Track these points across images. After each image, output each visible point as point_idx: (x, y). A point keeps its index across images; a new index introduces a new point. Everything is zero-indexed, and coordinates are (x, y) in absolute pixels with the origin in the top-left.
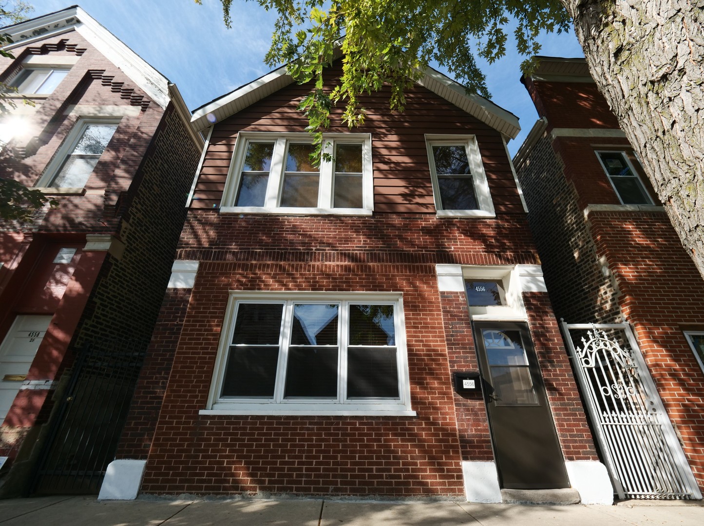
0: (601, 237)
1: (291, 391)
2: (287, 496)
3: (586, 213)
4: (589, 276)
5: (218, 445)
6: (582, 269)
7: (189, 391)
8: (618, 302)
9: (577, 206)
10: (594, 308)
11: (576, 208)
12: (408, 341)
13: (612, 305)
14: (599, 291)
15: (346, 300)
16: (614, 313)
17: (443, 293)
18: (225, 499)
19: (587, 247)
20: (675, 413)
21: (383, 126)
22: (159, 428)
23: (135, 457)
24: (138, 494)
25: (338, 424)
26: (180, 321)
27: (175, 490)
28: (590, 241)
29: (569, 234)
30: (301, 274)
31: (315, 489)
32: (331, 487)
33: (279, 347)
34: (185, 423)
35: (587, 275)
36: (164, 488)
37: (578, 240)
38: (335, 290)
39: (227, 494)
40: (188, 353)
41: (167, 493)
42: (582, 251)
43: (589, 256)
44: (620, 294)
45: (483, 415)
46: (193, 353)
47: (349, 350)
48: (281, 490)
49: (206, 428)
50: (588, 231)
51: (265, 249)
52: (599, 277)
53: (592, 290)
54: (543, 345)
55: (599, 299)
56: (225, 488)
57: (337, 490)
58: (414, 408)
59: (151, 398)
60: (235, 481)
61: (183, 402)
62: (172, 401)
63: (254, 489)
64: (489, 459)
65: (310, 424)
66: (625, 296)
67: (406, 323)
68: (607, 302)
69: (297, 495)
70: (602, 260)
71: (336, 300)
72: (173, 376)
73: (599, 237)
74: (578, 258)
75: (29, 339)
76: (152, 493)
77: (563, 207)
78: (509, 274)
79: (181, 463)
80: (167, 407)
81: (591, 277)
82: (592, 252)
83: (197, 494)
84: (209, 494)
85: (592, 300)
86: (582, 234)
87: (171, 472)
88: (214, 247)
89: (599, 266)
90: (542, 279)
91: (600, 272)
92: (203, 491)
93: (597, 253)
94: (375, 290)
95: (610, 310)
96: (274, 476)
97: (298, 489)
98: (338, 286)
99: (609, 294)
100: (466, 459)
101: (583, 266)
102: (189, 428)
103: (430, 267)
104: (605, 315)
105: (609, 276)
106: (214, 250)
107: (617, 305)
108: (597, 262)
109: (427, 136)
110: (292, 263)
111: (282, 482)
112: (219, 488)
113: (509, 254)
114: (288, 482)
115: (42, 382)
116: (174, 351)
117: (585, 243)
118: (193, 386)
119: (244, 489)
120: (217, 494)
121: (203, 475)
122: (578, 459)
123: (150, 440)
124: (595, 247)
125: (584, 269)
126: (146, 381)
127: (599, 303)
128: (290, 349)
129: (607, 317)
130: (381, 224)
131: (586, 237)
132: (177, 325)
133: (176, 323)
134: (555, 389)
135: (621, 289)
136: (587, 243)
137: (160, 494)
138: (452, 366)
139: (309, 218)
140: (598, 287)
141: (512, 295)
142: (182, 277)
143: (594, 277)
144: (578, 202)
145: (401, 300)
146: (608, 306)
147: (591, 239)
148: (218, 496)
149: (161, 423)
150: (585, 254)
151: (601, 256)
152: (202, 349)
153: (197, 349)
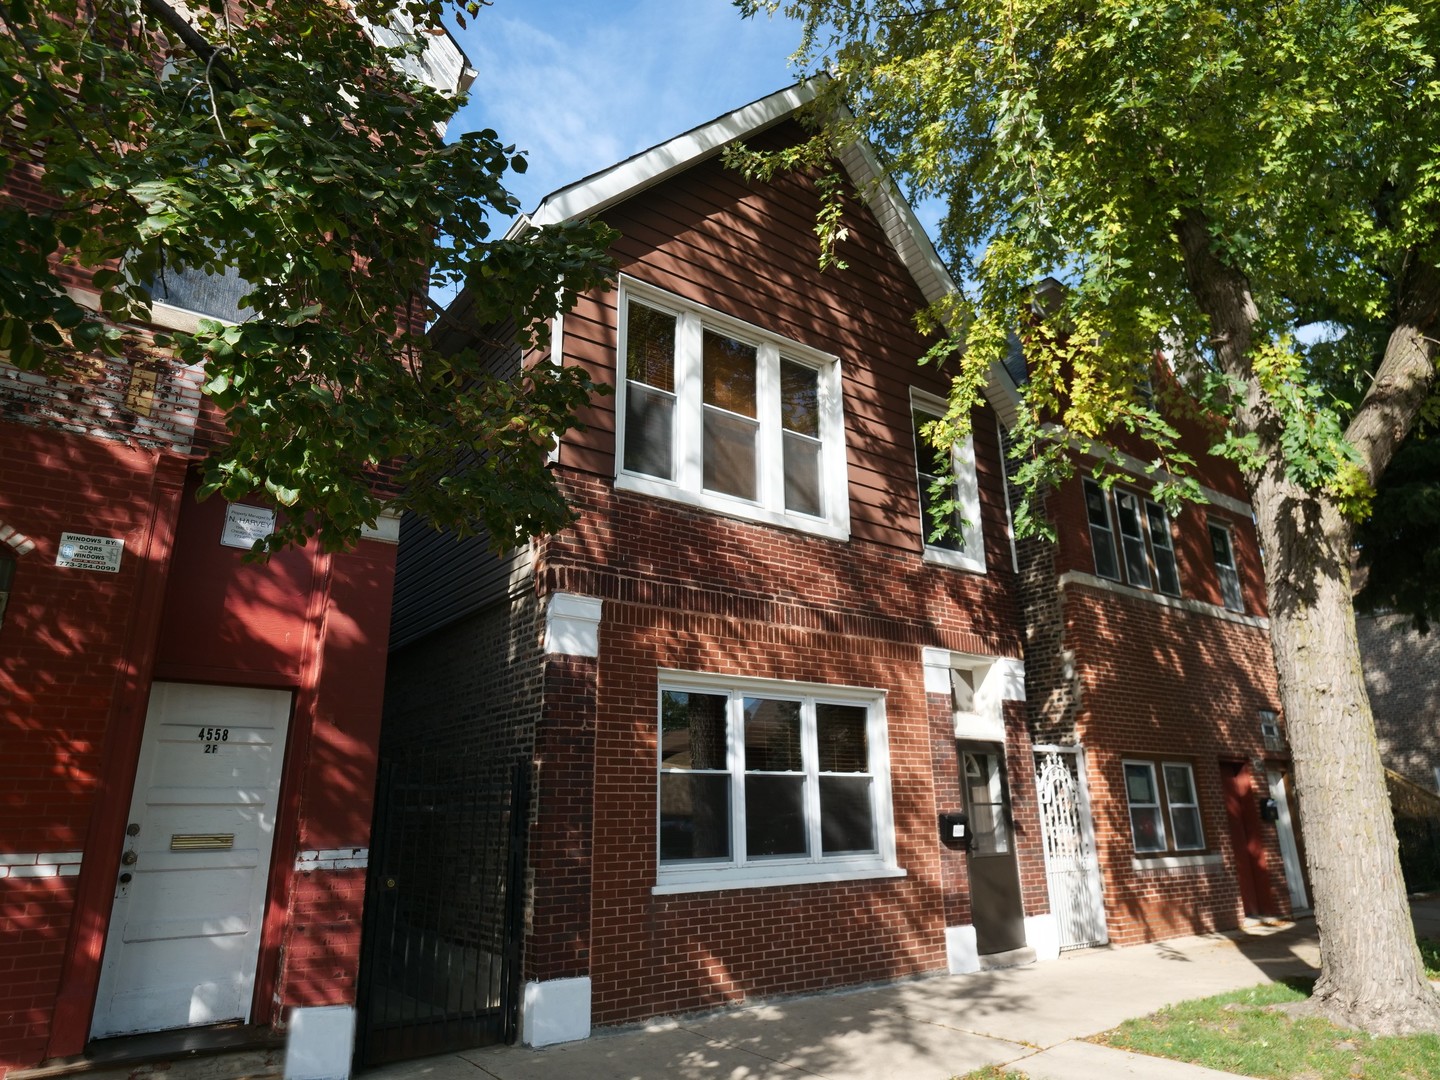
0: (1074, 625)
1: (755, 849)
2: (780, 998)
3: (1062, 583)
4: (1042, 669)
5: (685, 940)
6: (1034, 656)
7: (630, 857)
8: (1072, 715)
9: (1053, 563)
10: (1037, 715)
11: (1050, 566)
12: (893, 769)
13: (1063, 718)
14: (1051, 694)
15: (812, 695)
16: (1064, 727)
17: (929, 694)
18: (707, 1015)
19: (1050, 629)
20: (1104, 855)
21: (853, 342)
22: (597, 923)
23: (571, 975)
24: (593, 1027)
25: (825, 893)
26: (589, 725)
27: (640, 1013)
28: (1058, 622)
29: (1028, 597)
30: (760, 646)
31: (810, 984)
32: (825, 978)
33: (730, 775)
34: (635, 910)
35: (1040, 666)
36: (623, 1014)
37: (1039, 613)
38: (807, 679)
39: (708, 1008)
40: (614, 788)
41: (630, 1021)
42: (1041, 631)
43: (1051, 642)
44: (1079, 707)
45: (963, 869)
46: (623, 788)
47: (822, 780)
48: (771, 991)
49: (664, 916)
50: (1059, 607)
51: (704, 586)
52: (1057, 676)
53: (1042, 690)
54: (1017, 775)
55: (1047, 705)
56: (705, 1001)
57: (830, 981)
58: (902, 865)
59: (571, 872)
60: (715, 989)
61: (622, 875)
62: (606, 876)
63: (740, 995)
64: (968, 923)
65: (796, 896)
66: (1084, 712)
67: (891, 741)
68: (1056, 712)
69: (789, 995)
70: (1068, 655)
71: (797, 693)
72: (599, 832)
73: (1071, 623)
74: (1032, 638)
75: (202, 747)
76: (609, 1025)
77: (1030, 553)
78: (987, 668)
79: (641, 973)
80: (599, 886)
81: (1046, 671)
82: (1058, 639)
83: (671, 1014)
84: (686, 1011)
85: (1038, 703)
86: (1049, 607)
87: (629, 989)
88: (619, 569)
89: (1060, 662)
90: (1022, 681)
91: (1060, 670)
92: (677, 1010)
93: (1065, 642)
94: (856, 684)
95: (1059, 724)
96: (760, 973)
97: (790, 987)
98: (811, 673)
99: (1065, 702)
100: (949, 925)
101: (1037, 653)
102: (640, 918)
103: (916, 649)
104: (1049, 729)
105: (1072, 680)
106: (620, 577)
107: (1071, 721)
108: (1058, 655)
109: (912, 389)
110: (746, 621)
111: (770, 981)
112: (696, 1002)
113: (995, 638)
114: (779, 980)
115: (347, 853)
116: (590, 784)
117: (1049, 621)
118: (634, 848)
119: (726, 998)
120: (695, 1010)
121: (672, 986)
122: (1037, 913)
123: (587, 944)
124: (1063, 634)
125: (1038, 658)
126: (555, 842)
127: (1045, 709)
128: (748, 778)
129: (1052, 731)
130: (858, 560)
131: (1054, 615)
132: (586, 733)
133: (582, 729)
134: (1024, 834)
135: (1083, 701)
136: (1053, 623)
137: (619, 1023)
138: (938, 806)
139: (759, 528)
140: (1051, 689)
141: (983, 698)
142: (571, 628)
143: (1051, 674)
144: (1055, 558)
145: (883, 702)
146: (1057, 718)
147: (1061, 619)
148: (698, 1013)
149: (596, 914)
150: (1045, 637)
151: (1068, 648)
152: (636, 780)
153: (626, 780)
